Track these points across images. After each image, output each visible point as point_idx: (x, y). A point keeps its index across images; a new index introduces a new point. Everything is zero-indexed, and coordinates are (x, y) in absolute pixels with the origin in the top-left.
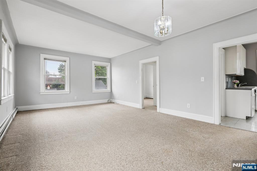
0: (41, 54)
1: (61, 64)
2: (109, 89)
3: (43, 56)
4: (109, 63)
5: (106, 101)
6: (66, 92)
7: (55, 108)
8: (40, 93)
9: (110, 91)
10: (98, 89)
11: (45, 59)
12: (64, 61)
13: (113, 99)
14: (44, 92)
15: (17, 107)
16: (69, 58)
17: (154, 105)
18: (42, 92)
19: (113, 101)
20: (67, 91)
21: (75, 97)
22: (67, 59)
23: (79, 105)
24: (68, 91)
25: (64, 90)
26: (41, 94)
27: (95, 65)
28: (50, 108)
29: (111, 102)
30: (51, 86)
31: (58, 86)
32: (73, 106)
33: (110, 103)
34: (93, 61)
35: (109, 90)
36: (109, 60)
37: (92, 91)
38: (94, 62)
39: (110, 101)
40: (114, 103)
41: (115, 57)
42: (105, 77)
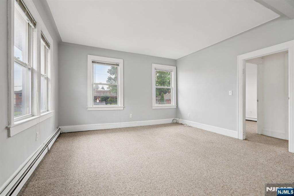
0: (88, 55)
1: (109, 76)
2: (173, 103)
3: (91, 58)
4: (175, 66)
5: (170, 121)
6: (118, 108)
7: (105, 130)
8: (87, 108)
9: (176, 107)
10: (159, 104)
11: (93, 62)
12: (116, 65)
13: (180, 118)
14: (92, 107)
15: (60, 127)
16: (122, 60)
17: (259, 134)
18: (90, 107)
19: (180, 121)
20: (120, 106)
21: (130, 115)
22: (120, 61)
23: (136, 126)
24: (122, 106)
25: (117, 104)
26: (89, 109)
27: (155, 69)
28: (100, 129)
29: (178, 122)
30: (100, 99)
31: (107, 99)
32: (128, 127)
33: (175, 125)
34: (153, 64)
35: (173, 105)
36: (175, 63)
37: (152, 107)
38: (154, 66)
39: (175, 121)
40: (182, 124)
41: (184, 57)
42: (168, 87)
